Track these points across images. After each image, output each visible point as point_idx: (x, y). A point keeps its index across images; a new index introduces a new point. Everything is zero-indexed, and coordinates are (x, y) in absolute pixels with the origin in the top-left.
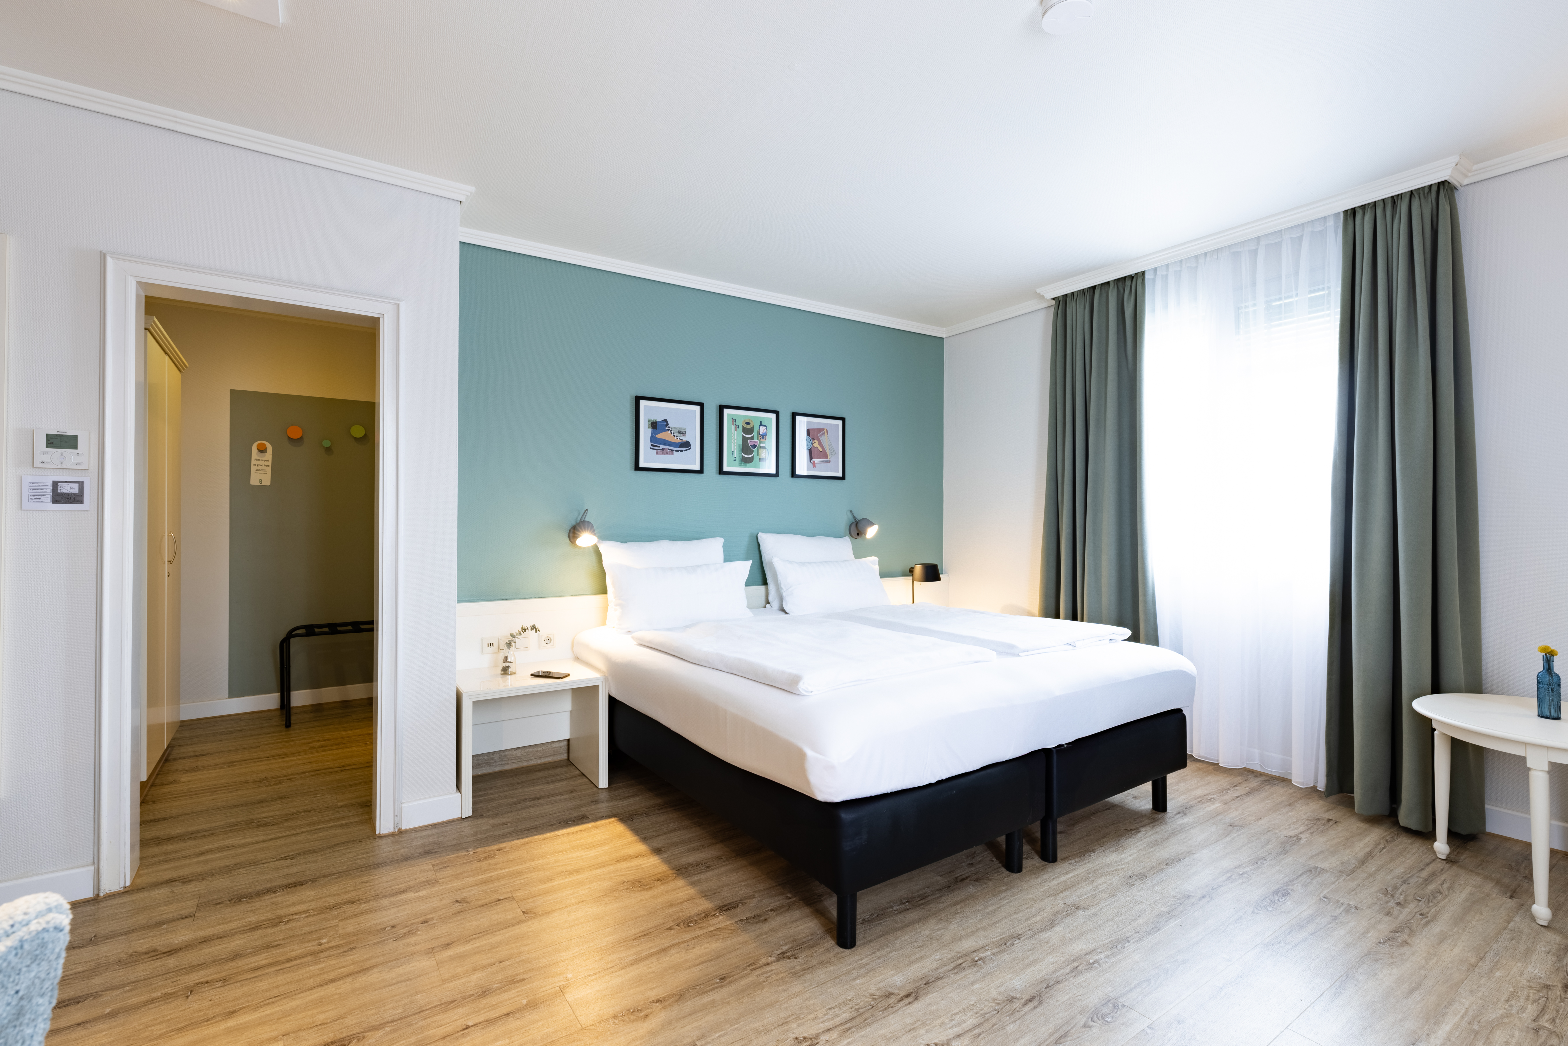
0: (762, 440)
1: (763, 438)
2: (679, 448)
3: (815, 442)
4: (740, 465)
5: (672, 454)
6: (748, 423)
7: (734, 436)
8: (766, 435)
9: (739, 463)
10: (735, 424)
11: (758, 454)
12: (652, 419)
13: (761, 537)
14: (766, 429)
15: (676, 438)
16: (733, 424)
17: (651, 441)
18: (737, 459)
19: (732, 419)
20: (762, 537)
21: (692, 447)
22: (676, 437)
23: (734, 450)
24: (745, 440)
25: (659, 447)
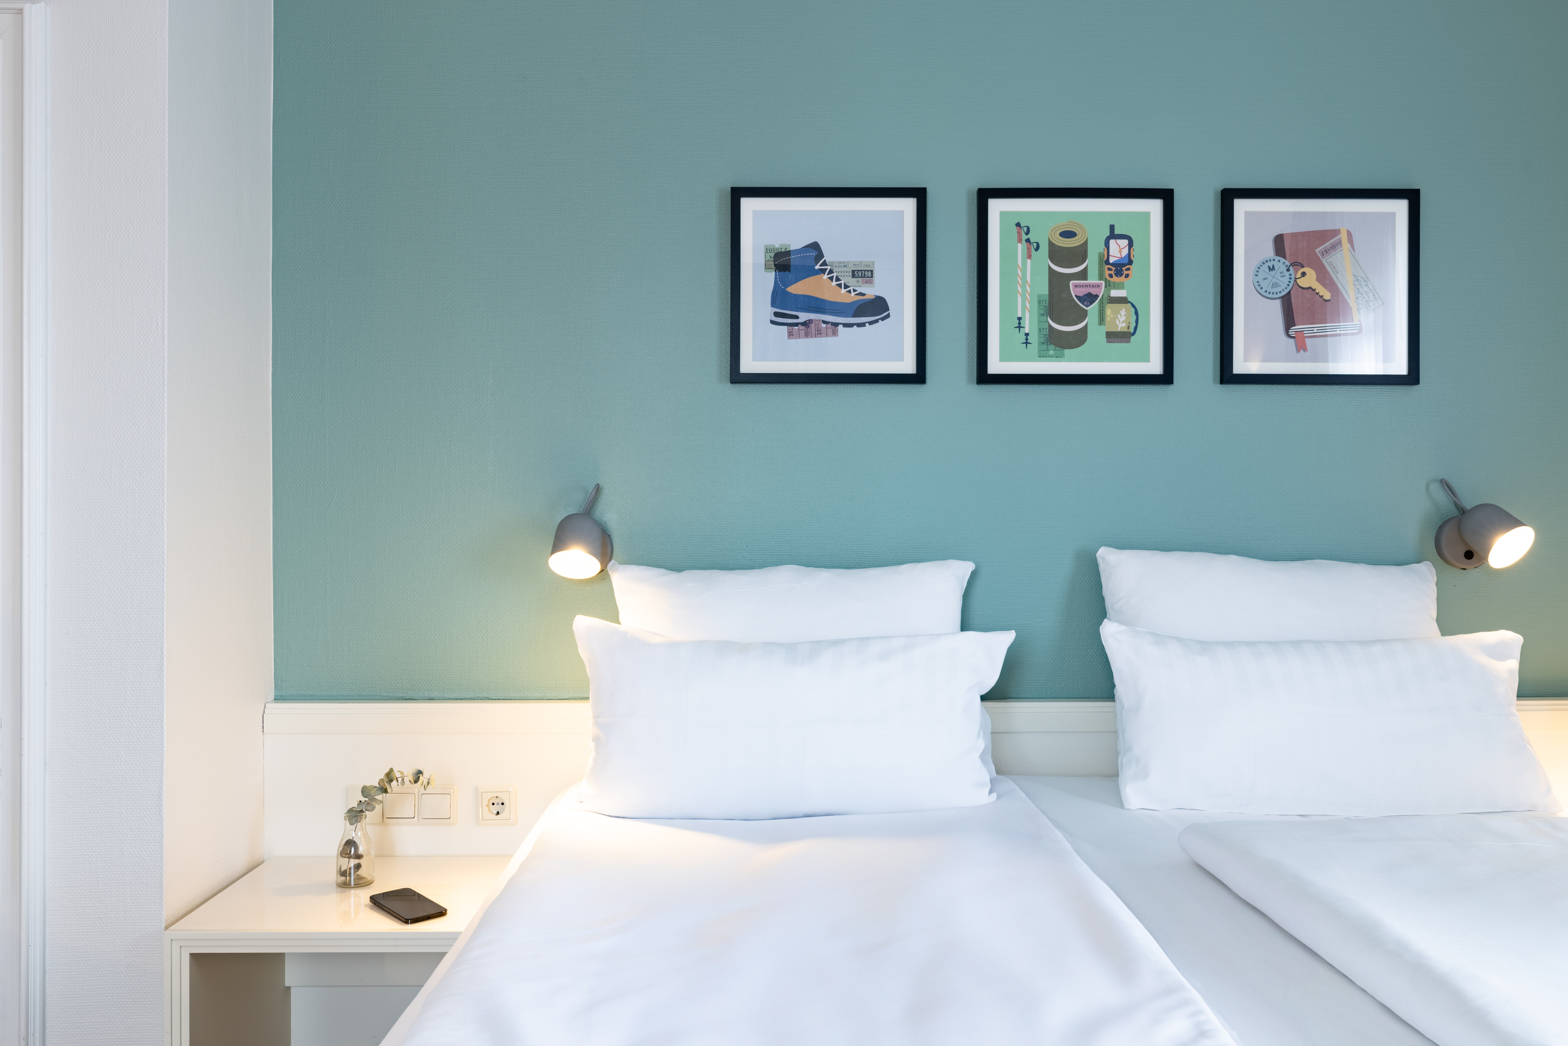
0: (1115, 279)
1: (1119, 273)
2: (854, 316)
3: (1304, 274)
4: (1042, 355)
5: (835, 333)
6: (1068, 234)
7: (1024, 274)
8: (1130, 262)
9: (1040, 350)
10: (1028, 241)
11: (1102, 320)
12: (777, 246)
13: (1103, 559)
14: (1131, 245)
15: (843, 291)
16: (1020, 241)
17: (774, 304)
18: (1034, 339)
19: (1018, 225)
20: (1107, 556)
21: (891, 311)
22: (846, 287)
23: (1023, 312)
24: (1057, 282)
25: (797, 317)
